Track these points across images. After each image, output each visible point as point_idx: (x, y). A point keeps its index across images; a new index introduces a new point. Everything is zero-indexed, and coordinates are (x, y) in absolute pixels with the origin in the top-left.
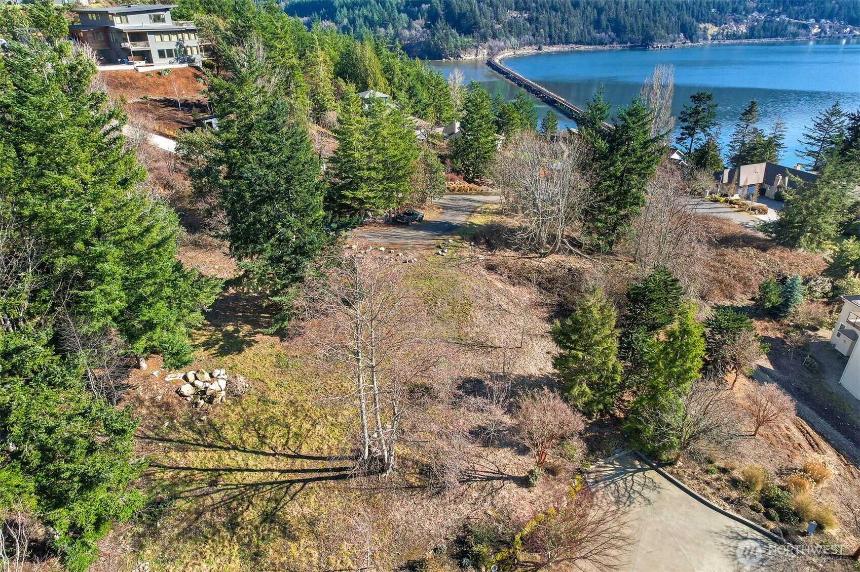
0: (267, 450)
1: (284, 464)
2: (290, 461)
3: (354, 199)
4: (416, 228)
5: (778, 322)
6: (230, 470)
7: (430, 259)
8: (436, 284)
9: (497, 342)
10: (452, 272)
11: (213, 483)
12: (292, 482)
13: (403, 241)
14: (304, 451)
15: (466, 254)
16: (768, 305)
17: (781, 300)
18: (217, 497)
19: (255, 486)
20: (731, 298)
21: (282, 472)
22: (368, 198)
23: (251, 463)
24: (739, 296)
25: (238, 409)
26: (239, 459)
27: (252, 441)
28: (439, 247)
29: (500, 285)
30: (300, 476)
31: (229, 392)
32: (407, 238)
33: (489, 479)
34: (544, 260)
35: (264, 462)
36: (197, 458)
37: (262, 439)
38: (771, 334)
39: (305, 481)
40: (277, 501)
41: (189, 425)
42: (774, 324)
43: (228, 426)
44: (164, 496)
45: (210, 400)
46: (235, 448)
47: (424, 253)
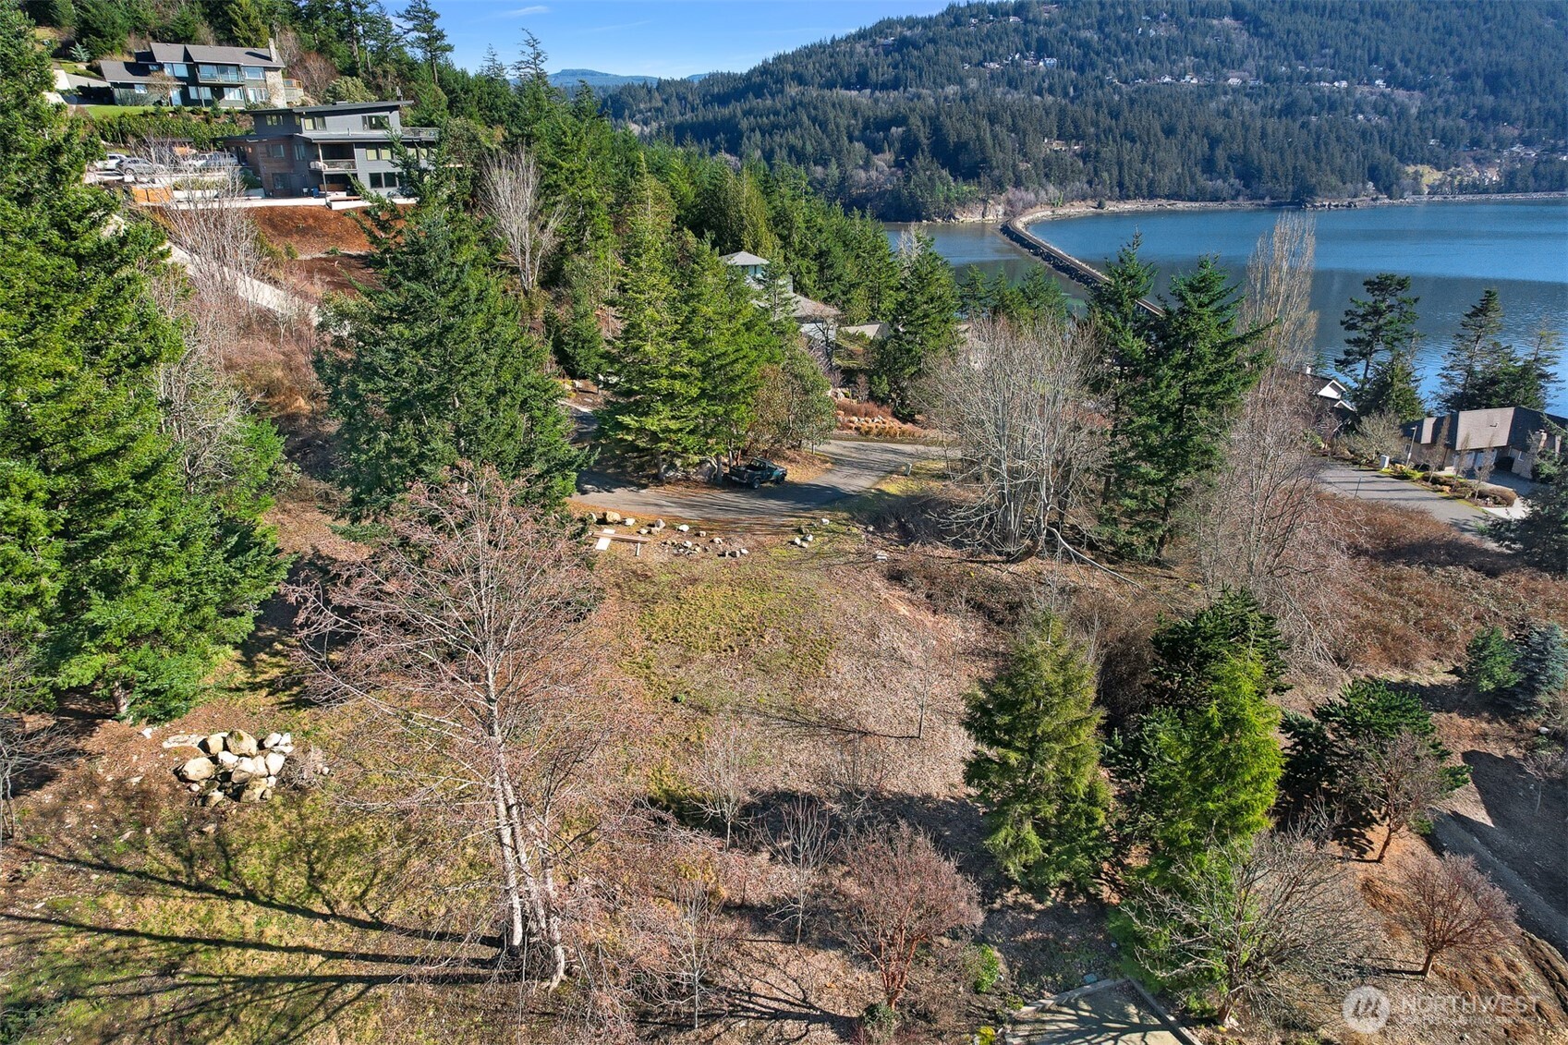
0: (318, 906)
1: (341, 938)
2: (356, 932)
3: (641, 430)
4: (767, 495)
5: (1513, 723)
6: (219, 943)
7: (775, 552)
8: (771, 599)
9: (871, 724)
10: (811, 578)
11: (169, 970)
12: (342, 980)
13: (730, 516)
14: (392, 916)
15: (850, 546)
16: (1487, 685)
17: (1517, 677)
18: (165, 1001)
19: (260, 983)
20: (1407, 666)
21: (331, 955)
22: (667, 430)
23: (271, 933)
24: (1424, 662)
25: (290, 817)
26: (249, 918)
27: (292, 881)
28: (799, 531)
29: (903, 610)
30: (366, 969)
31: (284, 779)
32: (741, 511)
33: (778, 1015)
34: (1012, 568)
35: (301, 932)
36: (157, 912)
37: (315, 881)
38: (1494, 749)
39: (372, 981)
40: (294, 1021)
41: (173, 841)
42: (1503, 727)
43: (254, 850)
44: (48, 991)
45: (237, 794)
46: (250, 896)
47: (767, 540)
